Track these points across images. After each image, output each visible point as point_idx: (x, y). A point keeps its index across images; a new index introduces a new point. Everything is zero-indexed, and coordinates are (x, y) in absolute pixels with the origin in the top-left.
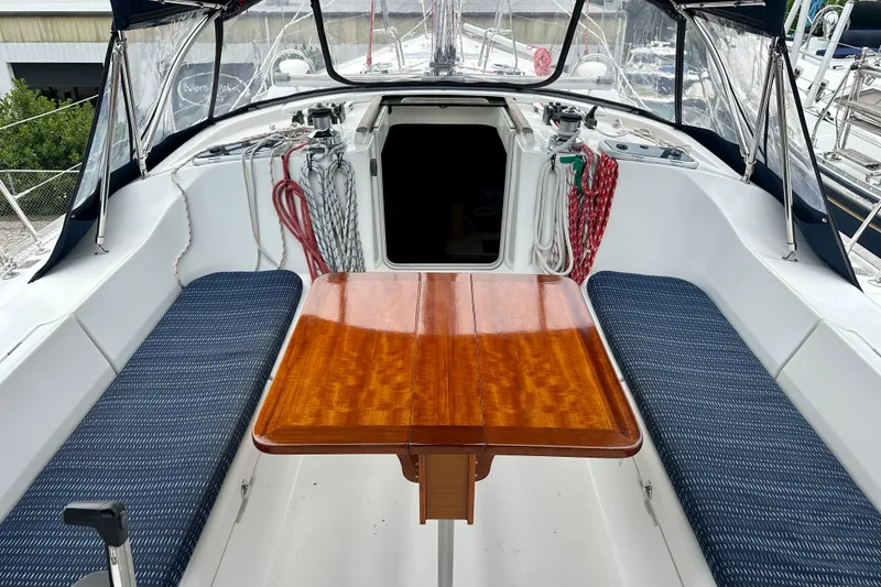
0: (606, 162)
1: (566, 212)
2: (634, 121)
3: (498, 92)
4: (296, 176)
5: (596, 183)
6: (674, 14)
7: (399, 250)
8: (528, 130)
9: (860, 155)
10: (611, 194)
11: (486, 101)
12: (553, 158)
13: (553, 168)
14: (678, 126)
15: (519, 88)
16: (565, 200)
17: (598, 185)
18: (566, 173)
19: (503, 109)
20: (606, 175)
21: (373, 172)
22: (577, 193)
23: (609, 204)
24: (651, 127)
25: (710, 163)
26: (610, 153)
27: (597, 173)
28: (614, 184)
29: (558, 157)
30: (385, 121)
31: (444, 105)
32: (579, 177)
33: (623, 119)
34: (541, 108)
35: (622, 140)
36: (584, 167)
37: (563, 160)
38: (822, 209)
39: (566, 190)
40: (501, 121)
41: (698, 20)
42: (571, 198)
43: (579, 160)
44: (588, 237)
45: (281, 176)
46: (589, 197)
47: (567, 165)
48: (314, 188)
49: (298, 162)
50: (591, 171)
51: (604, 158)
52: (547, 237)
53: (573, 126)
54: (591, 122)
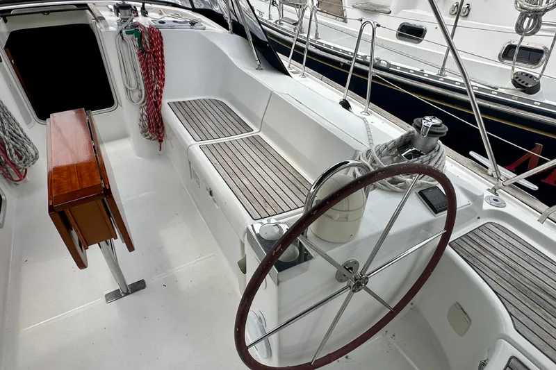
0: (153, 31)
1: (138, 64)
2: (170, 10)
5: (152, 44)
8: (102, 18)
9: (290, 19)
10: (162, 50)
11: (75, 7)
12: (121, 32)
13: (123, 38)
14: (194, 10)
16: (137, 57)
17: (153, 45)
18: (132, 43)
19: (87, 11)
20: (155, 39)
22: (142, 52)
23: (162, 56)
24: (179, 12)
25: (211, 26)
26: (155, 26)
27: (150, 38)
28: (162, 43)
29: (124, 32)
30: (2, 28)
31: (45, 13)
32: (140, 42)
33: (163, 9)
34: (112, 7)
35: (162, 20)
36: (141, 35)
37: (127, 33)
38: (266, 40)
39: (135, 51)
40: (90, 20)
42: (139, 55)
43: (136, 30)
44: (155, 77)
46: (150, 53)
47: (131, 36)
50: (146, 38)
51: (151, 29)
52: (133, 82)
53: (128, 12)
54: (145, 13)
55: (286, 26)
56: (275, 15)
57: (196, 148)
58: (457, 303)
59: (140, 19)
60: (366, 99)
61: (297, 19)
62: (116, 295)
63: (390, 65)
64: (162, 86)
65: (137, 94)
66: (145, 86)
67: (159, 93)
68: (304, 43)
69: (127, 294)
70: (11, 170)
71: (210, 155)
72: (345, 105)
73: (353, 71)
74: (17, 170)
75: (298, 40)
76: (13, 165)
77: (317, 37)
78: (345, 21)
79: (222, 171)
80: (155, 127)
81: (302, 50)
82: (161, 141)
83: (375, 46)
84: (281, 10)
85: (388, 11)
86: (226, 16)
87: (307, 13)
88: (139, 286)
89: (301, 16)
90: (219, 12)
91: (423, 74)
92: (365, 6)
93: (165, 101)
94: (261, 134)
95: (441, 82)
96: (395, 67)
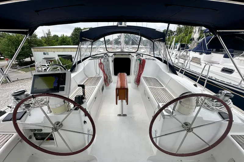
1: (138, 66)
2: (148, 56)
3: (129, 53)
4: (102, 62)
5: (143, 63)
6: (152, 41)
7: (116, 74)
8: (133, 56)
9: (181, 63)
10: (145, 64)
14: (154, 57)
15: (132, 53)
16: (139, 65)
18: (139, 62)
21: (112, 62)
22: (140, 64)
23: (144, 66)
24: (151, 57)
27: (143, 61)
30: (114, 57)
31: (122, 55)
32: (140, 62)
34: (135, 55)
35: (146, 58)
37: (138, 60)
38: (172, 65)
39: (139, 64)
40: (130, 57)
41: (156, 42)
43: (140, 60)
44: (141, 70)
45: (100, 62)
48: (104, 64)
49: (102, 60)
50: (142, 61)
51: (143, 59)
52: (136, 70)
53: (139, 55)
54: (142, 56)
55: (179, 64)
56: (176, 61)
57: (147, 87)
58: (233, 159)
59: (141, 58)
60: (204, 86)
61: (183, 63)
62: (120, 115)
63: (216, 79)
64: (142, 72)
65: (136, 73)
66: (139, 71)
67: (141, 74)
68: (184, 69)
69: (122, 116)
70: (107, 83)
71: (151, 89)
72: (195, 85)
73: (200, 79)
74: (108, 83)
75: (182, 68)
76: (108, 82)
77: (189, 68)
78: (201, 65)
79: (153, 94)
80: (138, 81)
81: (183, 71)
82: (138, 85)
83: (209, 72)
84: (179, 60)
85: (218, 63)
86: (163, 59)
87: (187, 61)
88: (125, 115)
89: (185, 62)
90: (161, 58)
91: (231, 84)
92: (209, 61)
93: (142, 76)
94: (166, 88)
95: (239, 87)
96: (218, 80)
